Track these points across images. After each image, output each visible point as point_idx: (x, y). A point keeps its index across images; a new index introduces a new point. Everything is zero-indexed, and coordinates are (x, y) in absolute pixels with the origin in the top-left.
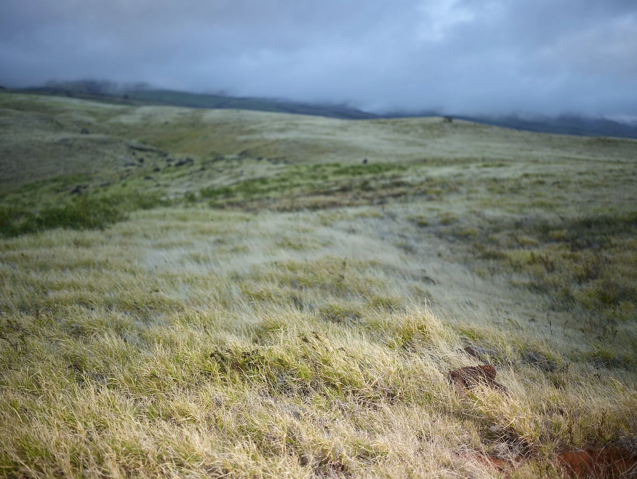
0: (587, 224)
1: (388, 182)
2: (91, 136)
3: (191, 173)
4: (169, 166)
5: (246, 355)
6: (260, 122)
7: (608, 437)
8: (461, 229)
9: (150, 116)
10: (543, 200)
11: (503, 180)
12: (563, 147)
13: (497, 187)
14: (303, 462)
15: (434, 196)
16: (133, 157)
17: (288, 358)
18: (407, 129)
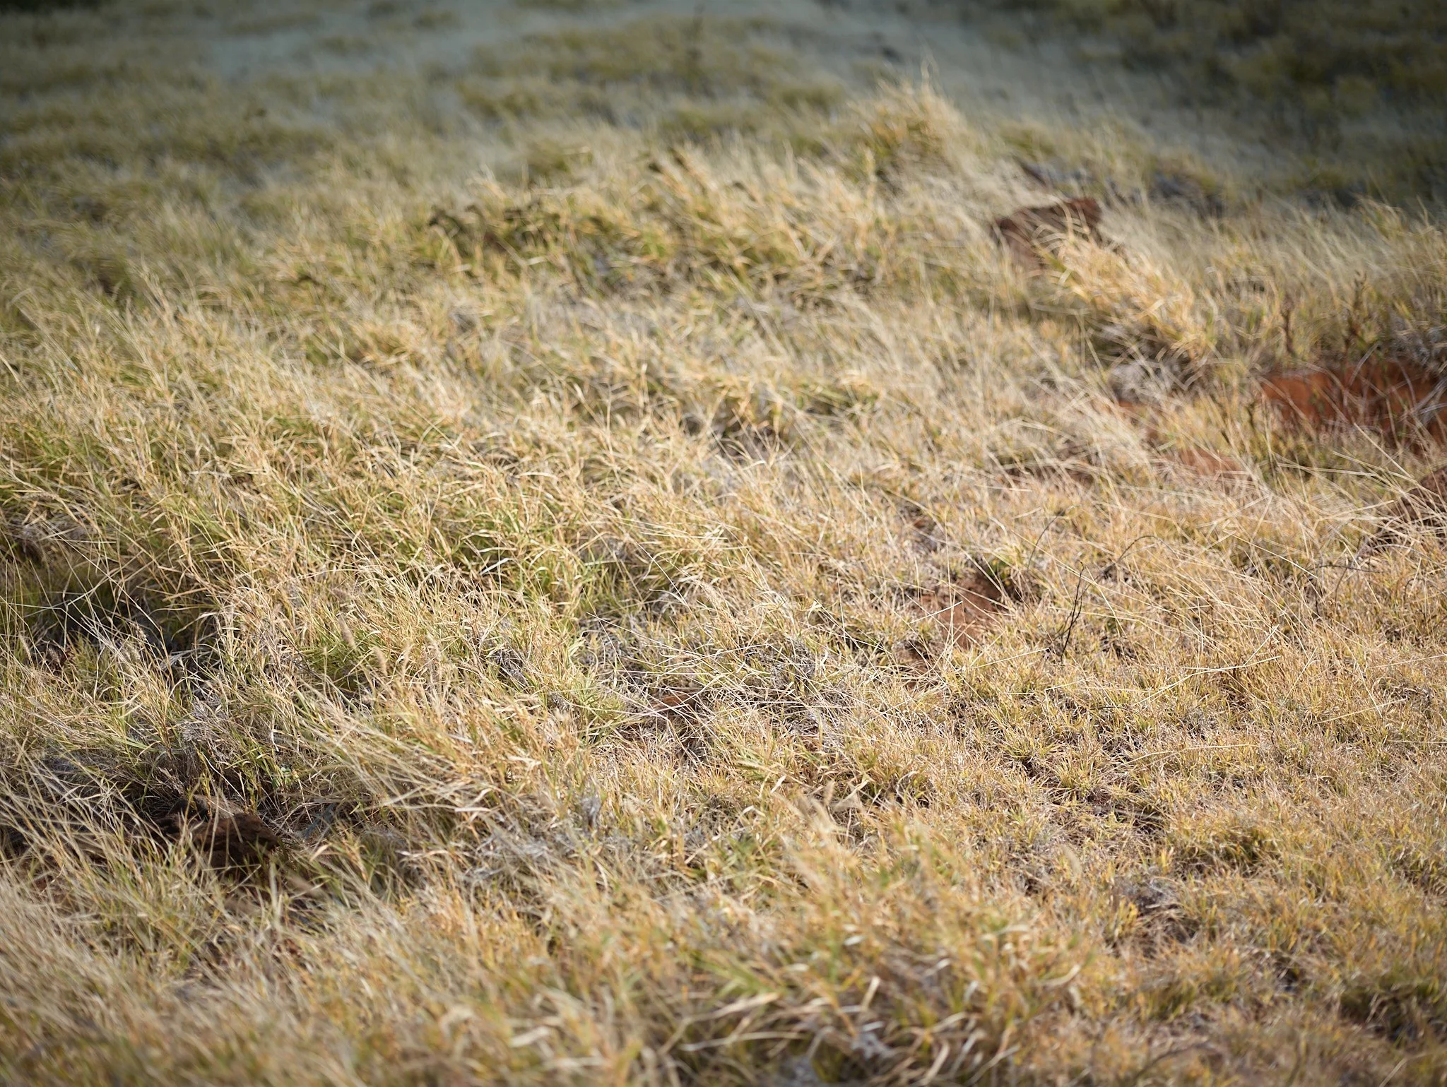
5: (512, 215)
7: (1370, 336)
14: (693, 427)
17: (615, 215)
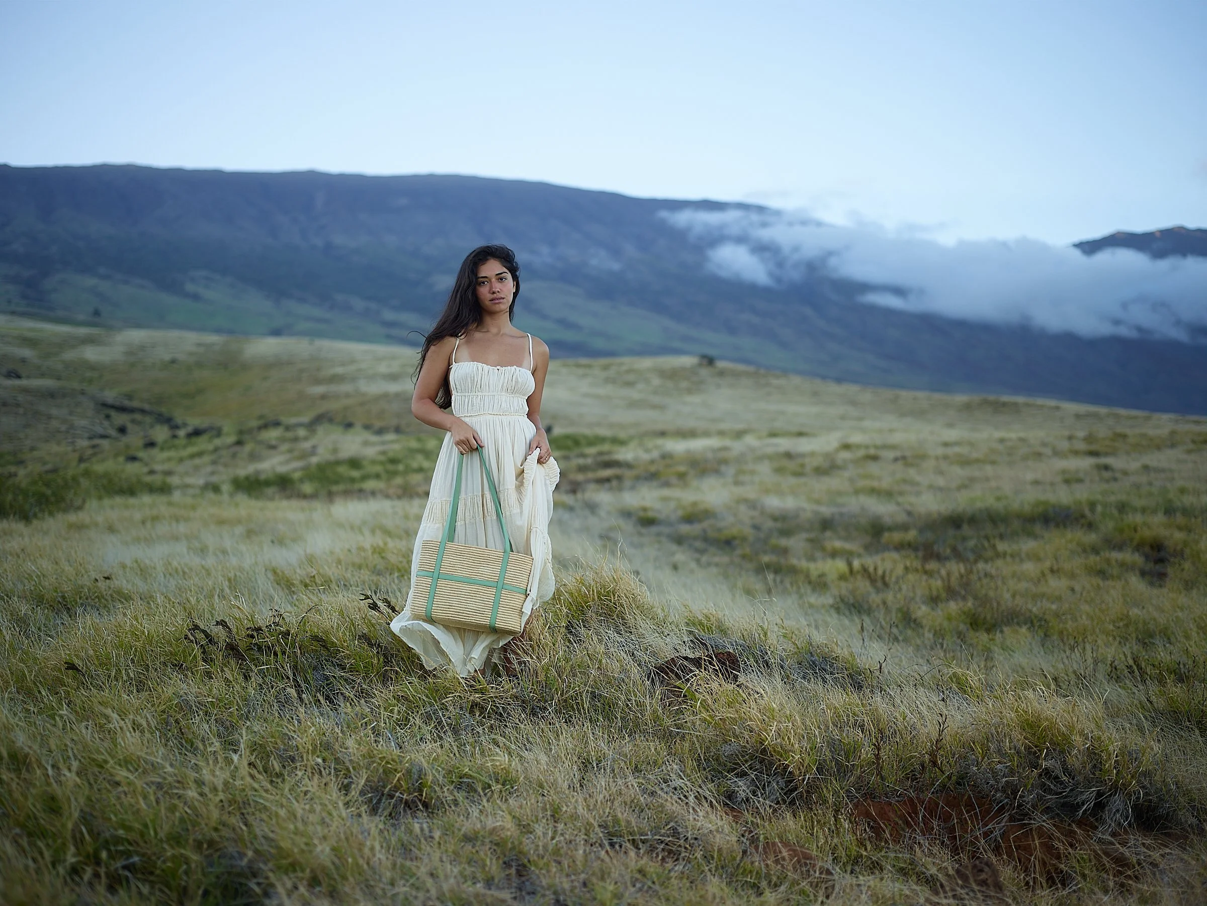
0: (955, 521)
1: (589, 461)
2: (24, 382)
3: (216, 450)
4: (175, 437)
6: (353, 361)
8: (719, 530)
9: (142, 348)
10: (875, 484)
11: (802, 455)
12: (920, 414)
13: (791, 465)
15: (674, 480)
16: (106, 423)
18: (631, 377)
